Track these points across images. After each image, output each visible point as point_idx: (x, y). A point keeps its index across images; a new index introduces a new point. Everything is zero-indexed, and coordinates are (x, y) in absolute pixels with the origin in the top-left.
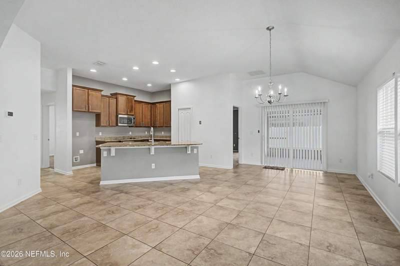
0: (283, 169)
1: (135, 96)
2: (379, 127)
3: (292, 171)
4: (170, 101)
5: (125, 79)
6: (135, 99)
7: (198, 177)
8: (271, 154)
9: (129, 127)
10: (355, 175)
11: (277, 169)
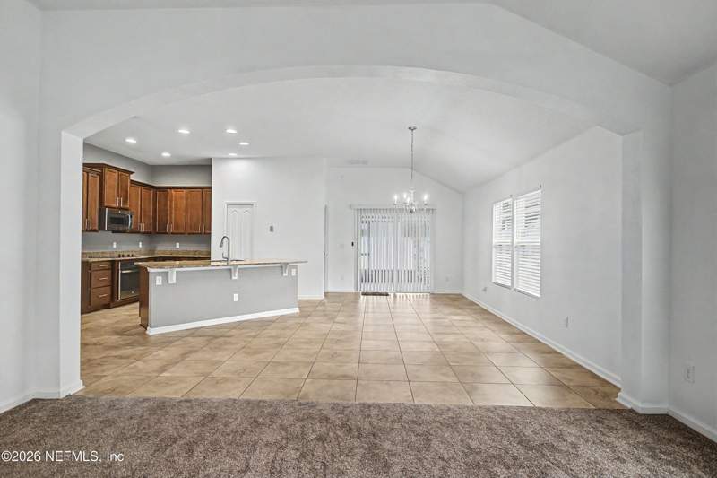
0: (387, 295)
1: (132, 173)
2: (495, 241)
3: (395, 296)
4: (210, 188)
5: (131, 141)
6: (133, 177)
7: (297, 310)
8: (367, 277)
9: (113, 232)
10: (460, 295)
11: (381, 294)
